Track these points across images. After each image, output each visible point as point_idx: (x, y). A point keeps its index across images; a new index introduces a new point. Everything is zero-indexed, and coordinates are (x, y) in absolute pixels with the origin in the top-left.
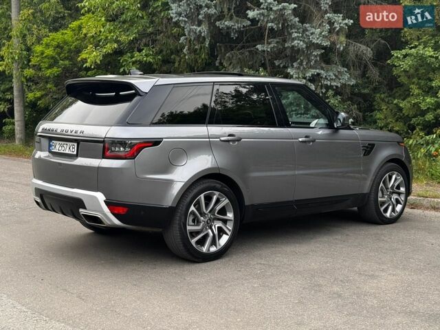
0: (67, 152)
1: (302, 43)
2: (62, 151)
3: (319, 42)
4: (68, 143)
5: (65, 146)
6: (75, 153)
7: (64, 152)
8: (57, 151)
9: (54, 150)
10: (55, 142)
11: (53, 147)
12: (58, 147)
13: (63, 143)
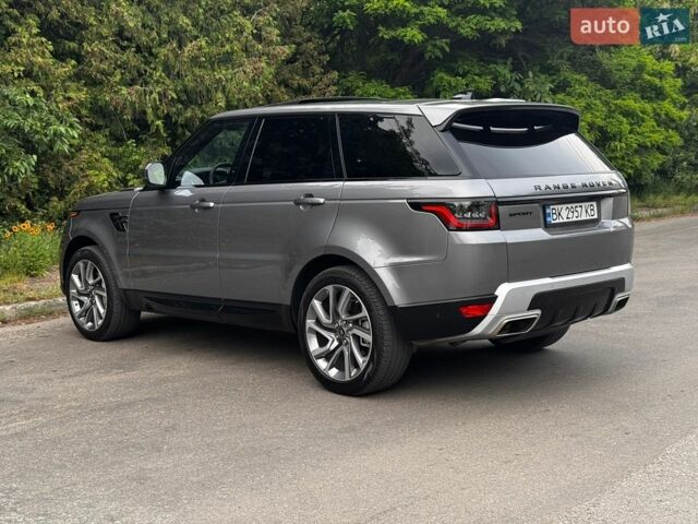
0: (584, 217)
2: (575, 219)
4: (583, 204)
5: (579, 209)
6: (596, 216)
7: (579, 219)
8: (566, 220)
9: (557, 221)
10: (556, 207)
11: (555, 217)
12: (564, 214)
13: (574, 205)
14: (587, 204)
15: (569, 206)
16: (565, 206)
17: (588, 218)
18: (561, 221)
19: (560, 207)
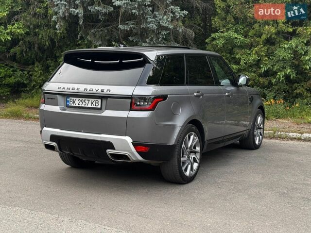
0: (90, 105)
1: (155, 26)
2: (83, 106)
3: (166, 25)
4: (91, 100)
6: (99, 106)
7: (86, 106)
8: (77, 105)
9: (72, 105)
10: (73, 98)
11: (71, 103)
12: (77, 102)
13: (84, 99)
14: (93, 100)
15: (81, 99)
16: (78, 99)
17: (93, 106)
18: (74, 105)
19: (75, 99)
